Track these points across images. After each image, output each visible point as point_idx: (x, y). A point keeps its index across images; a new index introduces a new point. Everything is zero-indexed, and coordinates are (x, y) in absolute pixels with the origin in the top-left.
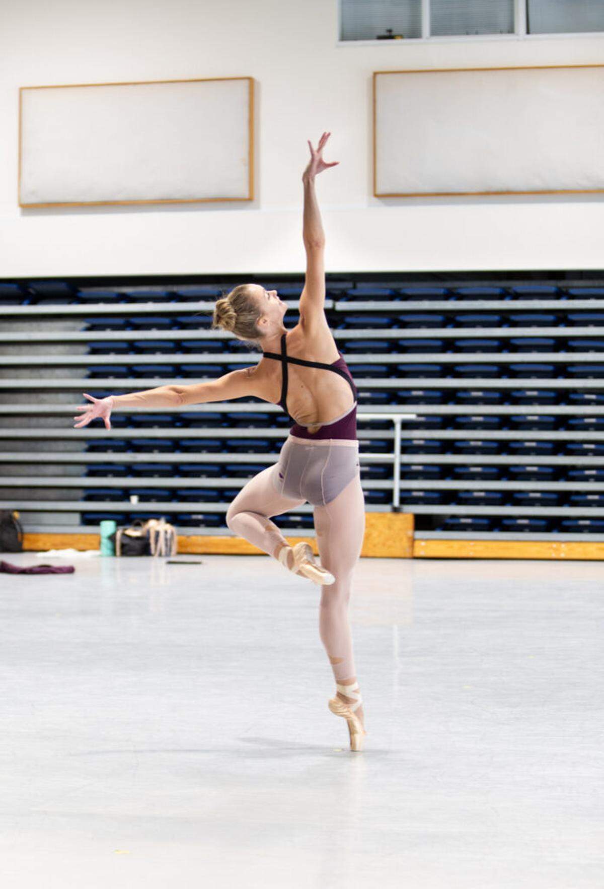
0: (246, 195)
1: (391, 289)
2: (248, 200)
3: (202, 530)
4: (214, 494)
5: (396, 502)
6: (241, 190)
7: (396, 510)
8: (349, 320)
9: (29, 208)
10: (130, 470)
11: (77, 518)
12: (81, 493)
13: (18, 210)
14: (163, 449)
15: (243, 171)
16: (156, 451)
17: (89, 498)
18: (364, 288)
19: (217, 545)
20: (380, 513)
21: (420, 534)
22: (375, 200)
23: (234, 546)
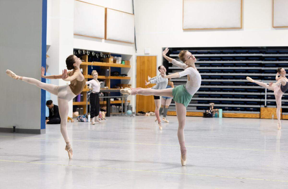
0: (240, 27)
1: (276, 51)
2: (240, 28)
3: (228, 111)
4: (231, 102)
5: (266, 105)
6: (239, 26)
7: (265, 107)
8: (266, 59)
9: (185, 30)
10: (210, 96)
11: (195, 108)
12: (197, 102)
13: (183, 30)
14: (218, 91)
15: (240, 21)
16: (216, 91)
17: (199, 103)
18: (269, 51)
19: (231, 115)
20: (273, 108)
21: (283, 113)
22: (273, 28)
23: (236, 116)
